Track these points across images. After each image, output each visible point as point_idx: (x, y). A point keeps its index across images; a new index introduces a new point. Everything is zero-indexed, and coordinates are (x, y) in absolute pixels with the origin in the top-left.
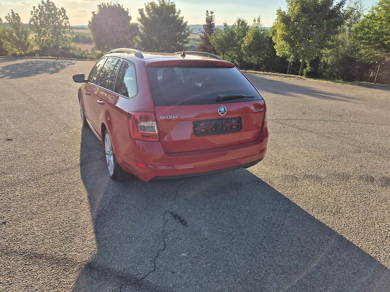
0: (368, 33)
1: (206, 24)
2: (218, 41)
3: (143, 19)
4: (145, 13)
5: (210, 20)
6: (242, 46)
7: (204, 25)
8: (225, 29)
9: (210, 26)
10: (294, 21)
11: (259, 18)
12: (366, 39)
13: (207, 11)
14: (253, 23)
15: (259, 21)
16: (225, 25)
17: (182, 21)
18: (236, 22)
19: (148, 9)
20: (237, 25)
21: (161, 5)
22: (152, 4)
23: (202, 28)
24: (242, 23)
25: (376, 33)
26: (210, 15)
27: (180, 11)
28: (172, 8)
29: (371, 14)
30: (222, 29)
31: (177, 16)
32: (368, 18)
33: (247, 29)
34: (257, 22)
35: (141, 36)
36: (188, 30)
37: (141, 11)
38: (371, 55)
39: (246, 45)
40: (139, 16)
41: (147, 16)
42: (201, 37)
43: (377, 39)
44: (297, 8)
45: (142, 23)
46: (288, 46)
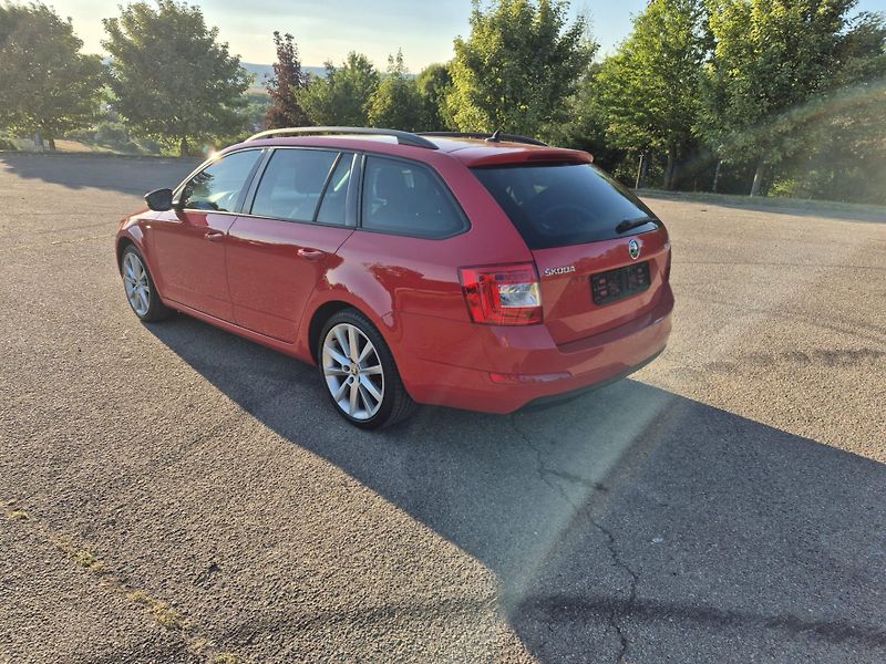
0: (621, 92)
1: (278, 62)
2: (317, 103)
3: (118, 45)
4: (123, 30)
5: (286, 55)
6: (370, 114)
7: (275, 65)
8: (330, 76)
9: (288, 67)
10: (491, 65)
11: (400, 54)
12: (618, 105)
13: (276, 33)
14: (388, 64)
15: (400, 60)
16: (329, 67)
17: (225, 53)
18: (346, 62)
19: (129, 21)
20: (349, 67)
21: (166, 12)
22: (141, 9)
23: (272, 72)
24: (361, 64)
25: (637, 92)
26: (286, 42)
27: (215, 29)
28: (195, 22)
29: (622, 55)
30: (323, 76)
31: (211, 41)
32: (618, 63)
33: (375, 77)
34: (396, 63)
35: (117, 87)
36: (243, 76)
37: (111, 26)
38: (630, 134)
39: (378, 112)
40: (108, 37)
41: (128, 37)
42: (271, 91)
43: (639, 105)
44: (494, 38)
45: (116, 54)
46: (486, 117)
